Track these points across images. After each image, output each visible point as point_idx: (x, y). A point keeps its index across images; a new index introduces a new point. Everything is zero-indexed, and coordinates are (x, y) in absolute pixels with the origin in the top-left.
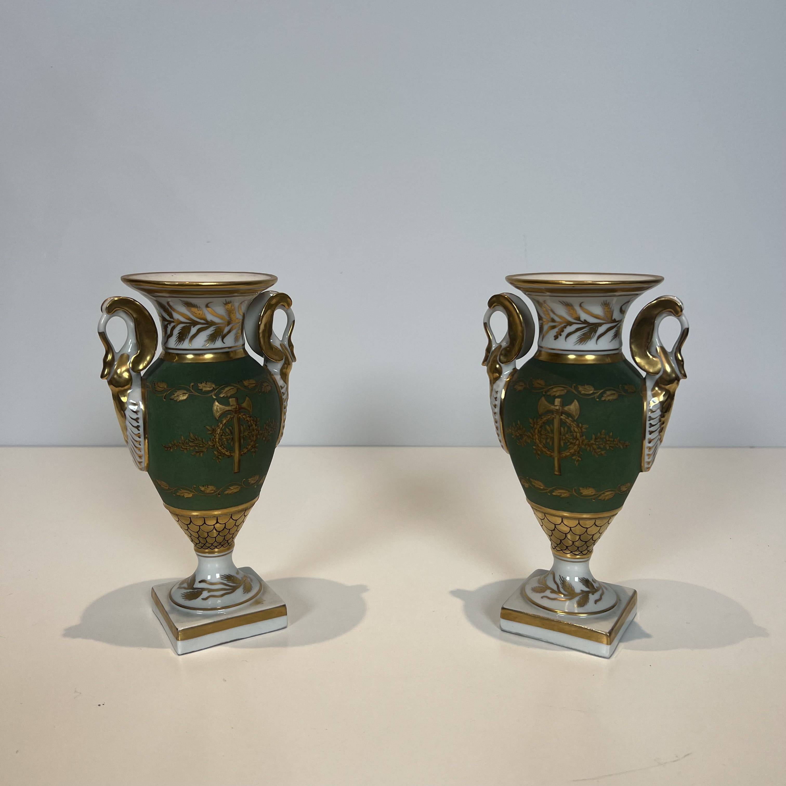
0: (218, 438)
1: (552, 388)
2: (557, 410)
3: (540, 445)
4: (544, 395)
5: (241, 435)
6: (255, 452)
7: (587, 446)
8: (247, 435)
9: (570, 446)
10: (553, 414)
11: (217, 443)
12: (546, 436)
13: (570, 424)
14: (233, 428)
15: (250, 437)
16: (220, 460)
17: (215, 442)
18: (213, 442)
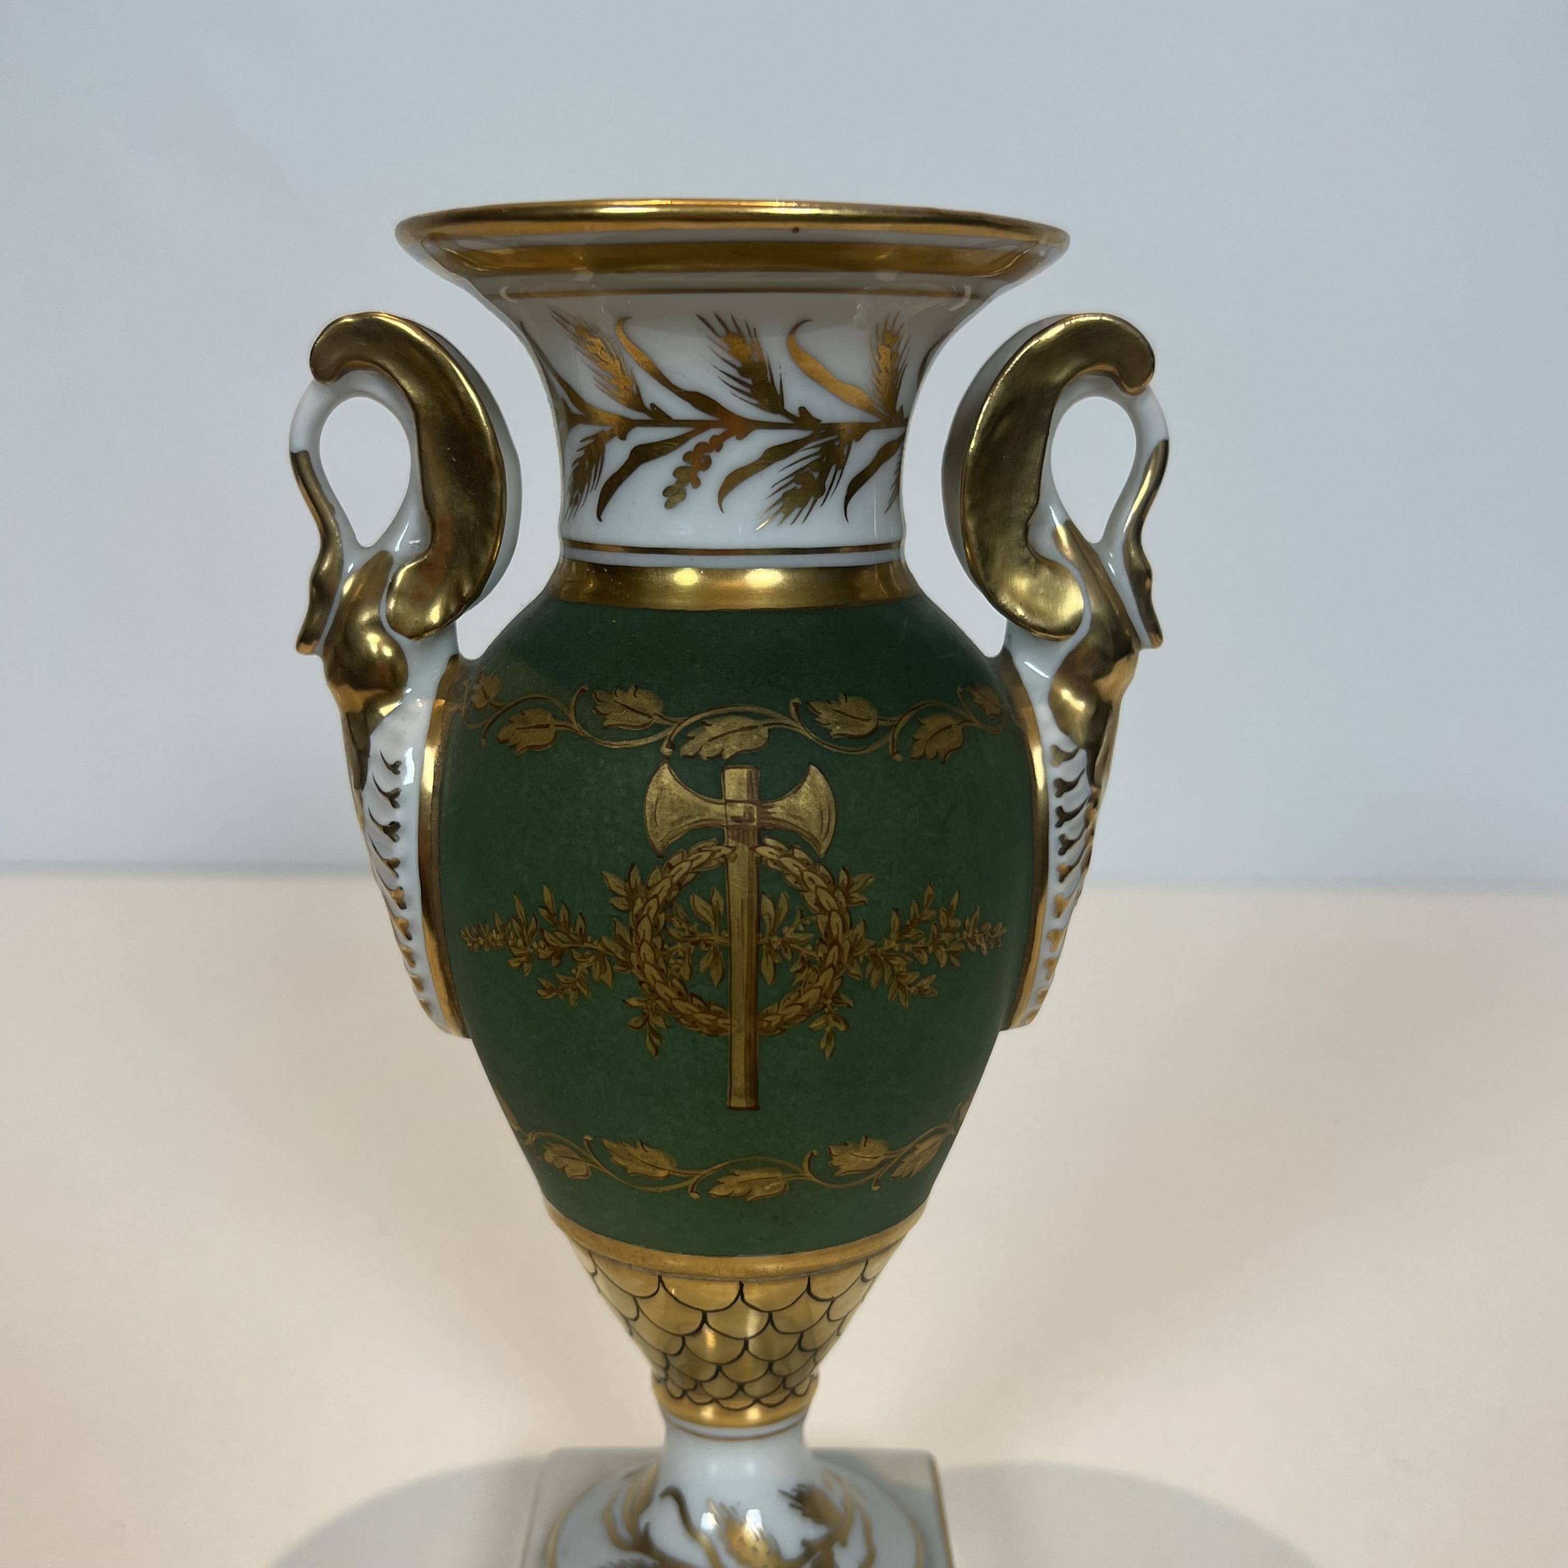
1: (702, 723)
2: (735, 819)
3: (662, 990)
4: (668, 759)
7: (869, 967)
9: (800, 977)
10: (721, 842)
12: (696, 944)
13: (800, 879)
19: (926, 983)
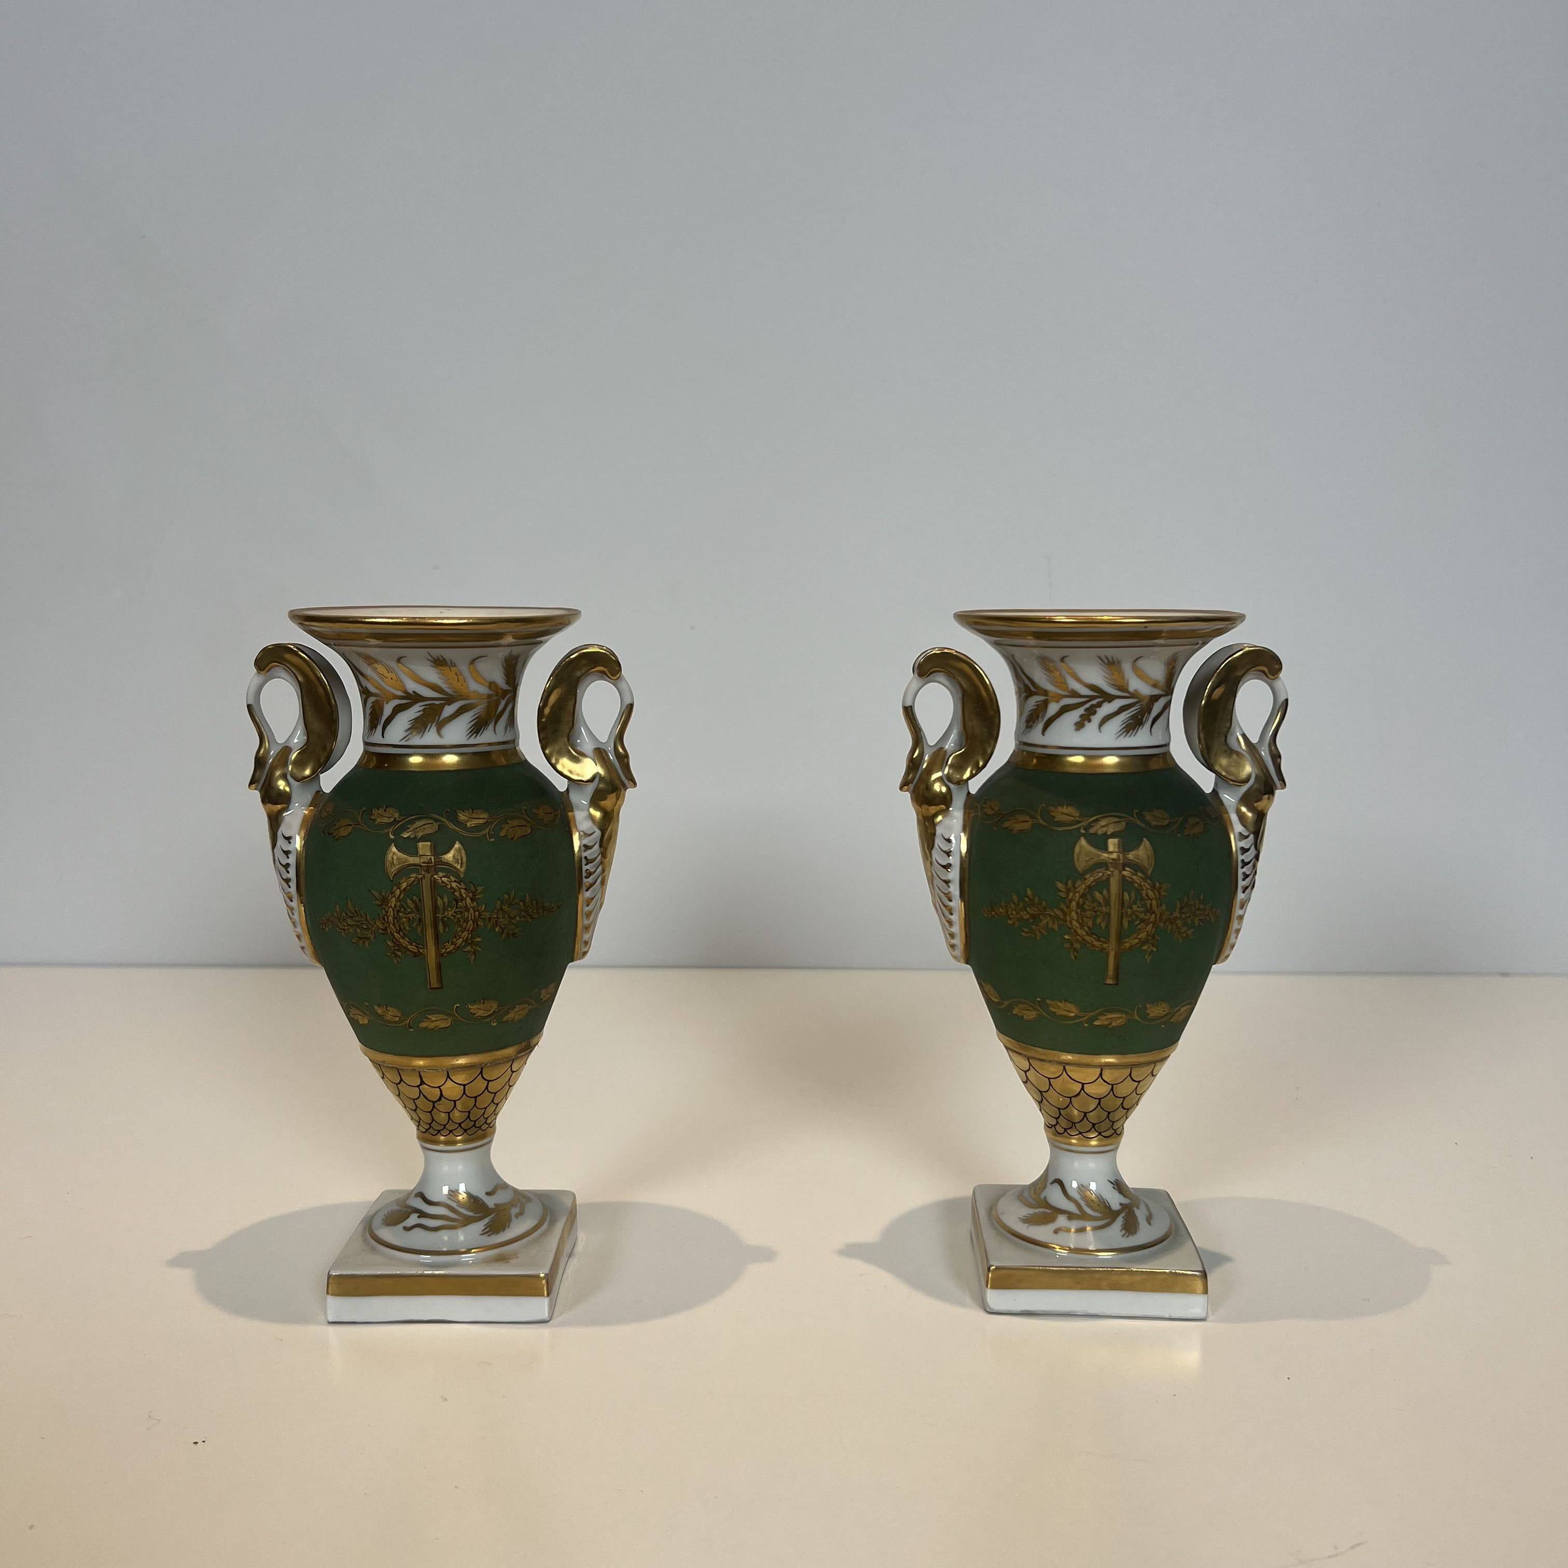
0: (392, 915)
1: (1097, 820)
2: (1113, 859)
3: (1080, 931)
4: (1083, 835)
5: (437, 915)
6: (474, 953)
7: (1168, 923)
8: (452, 918)
9: (1139, 927)
10: (1107, 869)
11: (391, 925)
12: (1096, 912)
13: (1140, 885)
14: (420, 900)
15: (459, 920)
16: (399, 960)
17: (388, 922)
18: (384, 922)
19: (1189, 932)
